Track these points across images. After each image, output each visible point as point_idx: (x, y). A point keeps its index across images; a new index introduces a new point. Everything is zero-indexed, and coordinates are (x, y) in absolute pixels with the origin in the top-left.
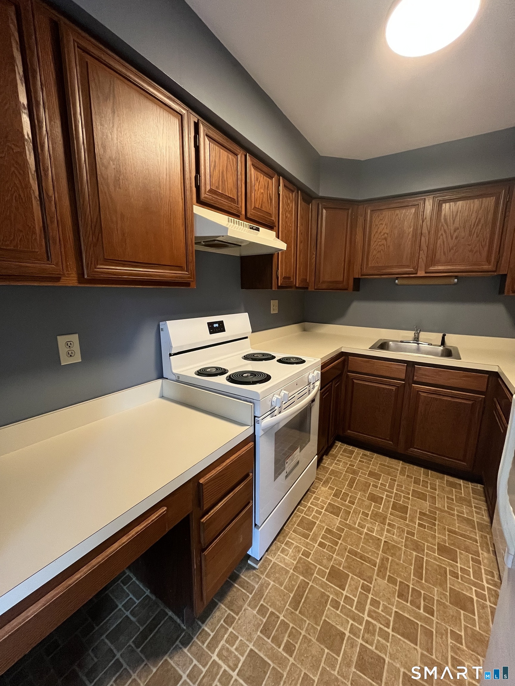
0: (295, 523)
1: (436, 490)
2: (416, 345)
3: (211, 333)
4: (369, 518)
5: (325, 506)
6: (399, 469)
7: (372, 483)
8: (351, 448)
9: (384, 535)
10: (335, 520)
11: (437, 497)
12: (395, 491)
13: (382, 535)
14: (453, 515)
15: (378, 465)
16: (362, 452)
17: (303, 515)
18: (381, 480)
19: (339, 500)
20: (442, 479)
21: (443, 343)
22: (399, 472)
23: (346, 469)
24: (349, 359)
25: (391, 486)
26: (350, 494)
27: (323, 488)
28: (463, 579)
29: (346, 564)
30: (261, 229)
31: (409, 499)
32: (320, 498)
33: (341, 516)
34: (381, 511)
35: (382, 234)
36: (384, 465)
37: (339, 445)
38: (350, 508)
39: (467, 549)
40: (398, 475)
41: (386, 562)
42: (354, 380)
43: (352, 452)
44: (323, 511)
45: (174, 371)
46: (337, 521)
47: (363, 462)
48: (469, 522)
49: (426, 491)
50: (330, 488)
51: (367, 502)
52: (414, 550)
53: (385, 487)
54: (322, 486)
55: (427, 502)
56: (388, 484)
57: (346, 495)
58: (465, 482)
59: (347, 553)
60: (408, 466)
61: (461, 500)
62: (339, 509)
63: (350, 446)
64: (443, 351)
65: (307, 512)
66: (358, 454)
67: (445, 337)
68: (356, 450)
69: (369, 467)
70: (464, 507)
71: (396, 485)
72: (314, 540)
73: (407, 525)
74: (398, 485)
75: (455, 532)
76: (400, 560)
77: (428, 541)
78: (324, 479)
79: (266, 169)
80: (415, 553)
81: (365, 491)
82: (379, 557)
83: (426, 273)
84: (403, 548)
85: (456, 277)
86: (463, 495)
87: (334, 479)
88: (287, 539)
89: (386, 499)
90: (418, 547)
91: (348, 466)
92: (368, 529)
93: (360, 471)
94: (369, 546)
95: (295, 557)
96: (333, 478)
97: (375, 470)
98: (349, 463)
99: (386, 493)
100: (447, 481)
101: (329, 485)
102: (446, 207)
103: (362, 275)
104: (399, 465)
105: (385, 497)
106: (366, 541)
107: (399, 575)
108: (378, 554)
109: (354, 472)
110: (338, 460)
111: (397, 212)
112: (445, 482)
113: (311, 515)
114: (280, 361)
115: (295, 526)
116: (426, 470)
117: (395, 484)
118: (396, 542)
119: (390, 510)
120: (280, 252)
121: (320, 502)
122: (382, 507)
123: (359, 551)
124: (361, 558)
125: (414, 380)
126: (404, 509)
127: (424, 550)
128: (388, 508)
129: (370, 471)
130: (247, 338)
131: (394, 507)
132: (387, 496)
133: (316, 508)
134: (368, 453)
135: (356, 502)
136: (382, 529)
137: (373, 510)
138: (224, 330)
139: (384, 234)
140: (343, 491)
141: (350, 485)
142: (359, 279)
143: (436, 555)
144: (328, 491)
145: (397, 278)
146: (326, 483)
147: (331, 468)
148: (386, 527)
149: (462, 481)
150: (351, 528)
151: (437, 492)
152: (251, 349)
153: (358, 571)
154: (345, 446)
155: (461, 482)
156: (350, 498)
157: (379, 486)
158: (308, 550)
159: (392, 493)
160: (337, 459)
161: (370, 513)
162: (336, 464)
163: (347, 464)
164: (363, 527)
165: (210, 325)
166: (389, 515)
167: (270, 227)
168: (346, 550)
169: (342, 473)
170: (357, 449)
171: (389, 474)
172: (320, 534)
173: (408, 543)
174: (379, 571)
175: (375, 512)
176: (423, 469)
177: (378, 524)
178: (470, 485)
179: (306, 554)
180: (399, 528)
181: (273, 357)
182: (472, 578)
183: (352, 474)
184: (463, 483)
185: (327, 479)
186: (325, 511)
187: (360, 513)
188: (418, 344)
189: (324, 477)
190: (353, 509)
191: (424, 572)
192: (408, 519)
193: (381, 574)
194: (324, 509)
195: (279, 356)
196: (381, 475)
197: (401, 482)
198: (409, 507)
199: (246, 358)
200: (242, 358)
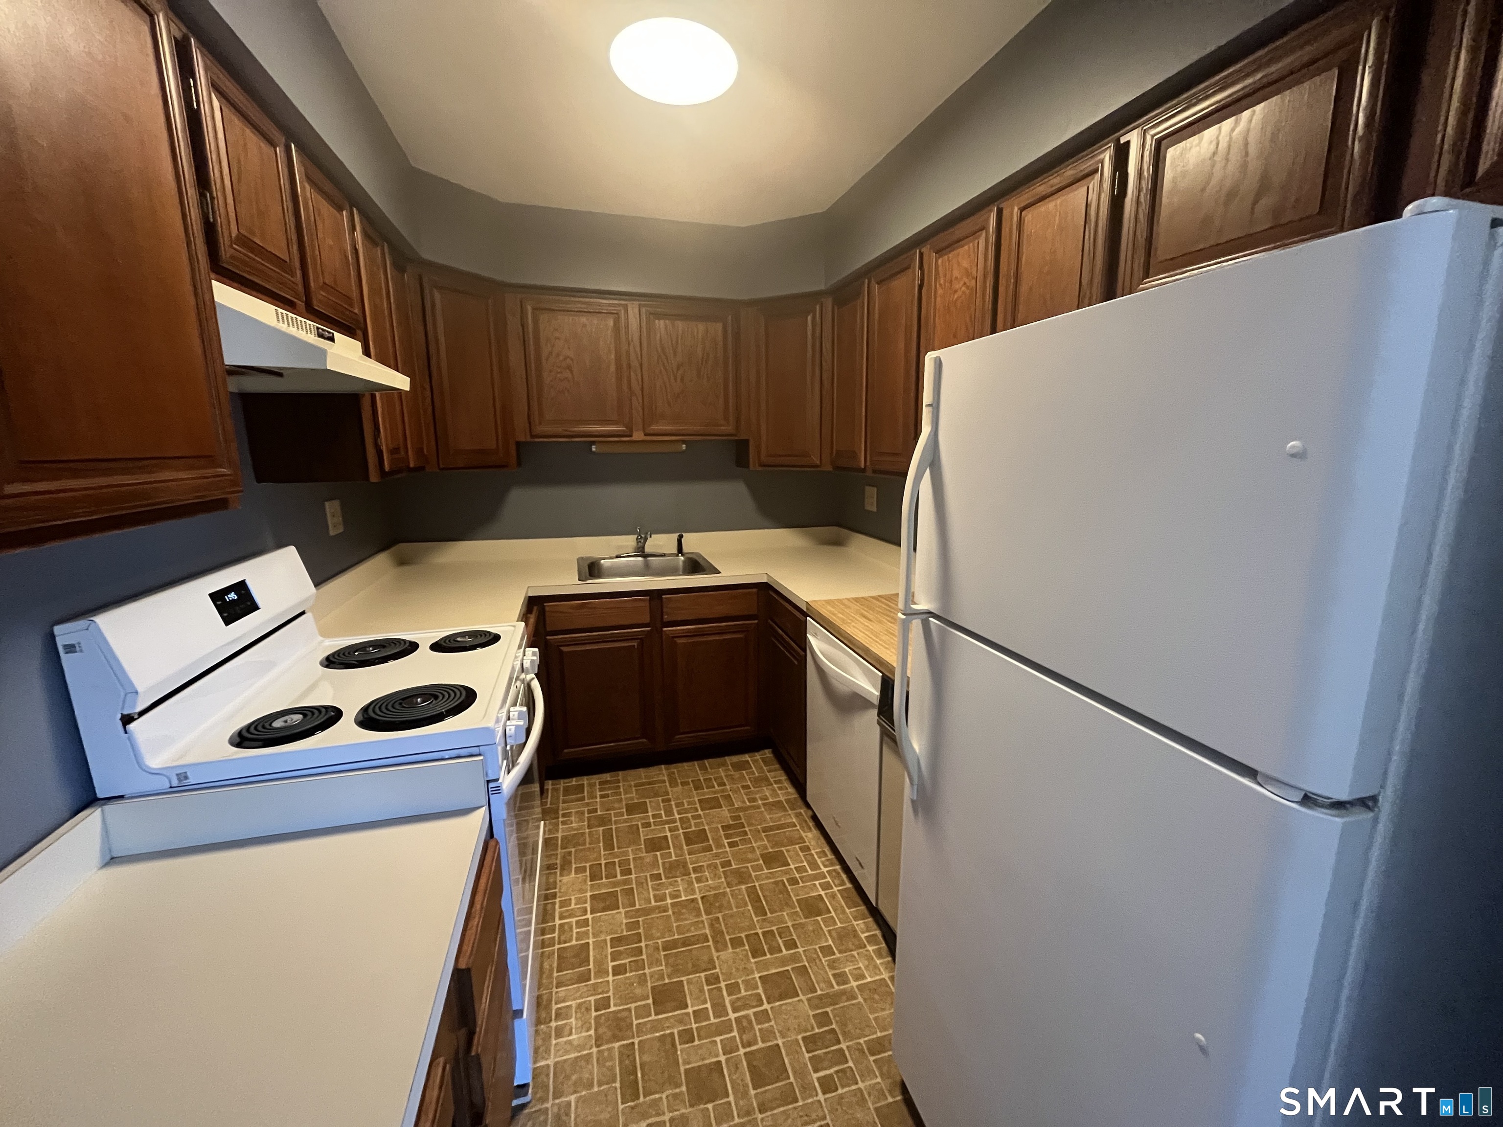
0: (551, 970)
1: (725, 785)
2: (640, 559)
3: (227, 622)
4: (664, 880)
5: (588, 906)
6: (666, 778)
7: (640, 824)
8: (574, 782)
9: (697, 891)
10: (619, 915)
11: (730, 793)
12: (677, 816)
13: (693, 892)
14: (758, 807)
15: (634, 789)
16: (596, 779)
17: (557, 946)
18: (649, 809)
19: (604, 880)
20: (724, 764)
21: (680, 550)
22: (667, 784)
23: (586, 823)
24: (547, 609)
25: (669, 812)
26: (616, 860)
27: (565, 879)
28: (804, 879)
29: (669, 970)
30: (337, 335)
31: (699, 817)
32: (570, 899)
33: (622, 904)
34: (674, 858)
35: (561, 358)
36: (643, 784)
38: (627, 882)
39: (792, 842)
40: (669, 789)
41: (717, 925)
42: (562, 648)
43: (580, 789)
44: (589, 916)
45: (154, 762)
47: (607, 796)
48: (778, 805)
49: (715, 793)
50: (579, 870)
51: (648, 858)
52: (741, 883)
53: (661, 817)
54: (561, 875)
55: (724, 808)
56: (663, 812)
57: (610, 865)
58: (751, 754)
59: (662, 953)
60: (675, 769)
61: (758, 781)
62: (614, 894)
63: (570, 780)
65: (563, 938)
66: (591, 785)
68: (585, 780)
69: (621, 800)
70: (765, 788)
71: (674, 807)
72: (601, 972)
73: (717, 855)
74: (677, 805)
75: (770, 829)
76: (732, 909)
77: (750, 861)
78: (558, 862)
79: (328, 187)
80: (743, 887)
81: (636, 841)
82: (706, 924)
83: (646, 435)
84: (728, 890)
86: (757, 775)
87: (576, 851)
88: (554, 1007)
89: (671, 835)
90: (742, 877)
91: (586, 815)
92: (673, 897)
93: (610, 814)
94: (686, 919)
95: (588, 1025)
96: (573, 850)
97: (632, 799)
98: (586, 809)
99: (667, 826)
100: (732, 765)
101: (574, 866)
102: (660, 324)
103: (532, 436)
104: (661, 773)
105: (669, 834)
106: (678, 915)
107: (741, 930)
108: (703, 922)
109: (603, 821)
110: (564, 815)
111: (584, 319)
112: (730, 767)
113: (572, 936)
114: (437, 647)
116: (701, 762)
117: (671, 805)
118: (715, 888)
119: (685, 848)
121: (576, 904)
122: (672, 850)
123: (676, 937)
124: (684, 944)
125: (665, 620)
126: (701, 836)
127: (750, 875)
128: (681, 849)
129: (626, 805)
130: (303, 613)
131: (689, 841)
132: (671, 830)
133: (574, 920)
134: (607, 776)
135: (632, 866)
136: (690, 883)
137: (663, 863)
138: (254, 607)
139: (565, 359)
140: (603, 862)
141: (609, 846)
143: (766, 871)
144: (578, 878)
145: (593, 443)
146: (566, 865)
147: (560, 835)
148: (693, 876)
149: (747, 756)
150: (645, 912)
151: (728, 787)
152: (321, 638)
153: (690, 965)
154: (562, 784)
155: (747, 757)
156: (620, 867)
157: (652, 821)
158: (601, 996)
159: (675, 822)
160: (561, 813)
161: (661, 871)
162: (563, 823)
163: (583, 813)
164: (662, 898)
165: (217, 597)
166: (688, 857)
167: (350, 332)
168: (658, 949)
169: (583, 834)
170: (585, 778)
171: (656, 795)
172: (606, 956)
173: (729, 879)
174: (716, 942)
175: (667, 865)
176: (696, 763)
177: (682, 880)
178: (758, 756)
179: (603, 1004)
180: (709, 866)
181: (413, 647)
182: (810, 872)
183: (600, 826)
184: (750, 757)
185: (564, 857)
186: (591, 913)
187: (646, 880)
188: (645, 556)
190: (634, 882)
191: (764, 903)
192: (713, 847)
193: (719, 945)
194: (589, 912)
195: (425, 637)
196: (646, 802)
197: (678, 798)
198: (706, 828)
199: (335, 661)
200: (324, 666)
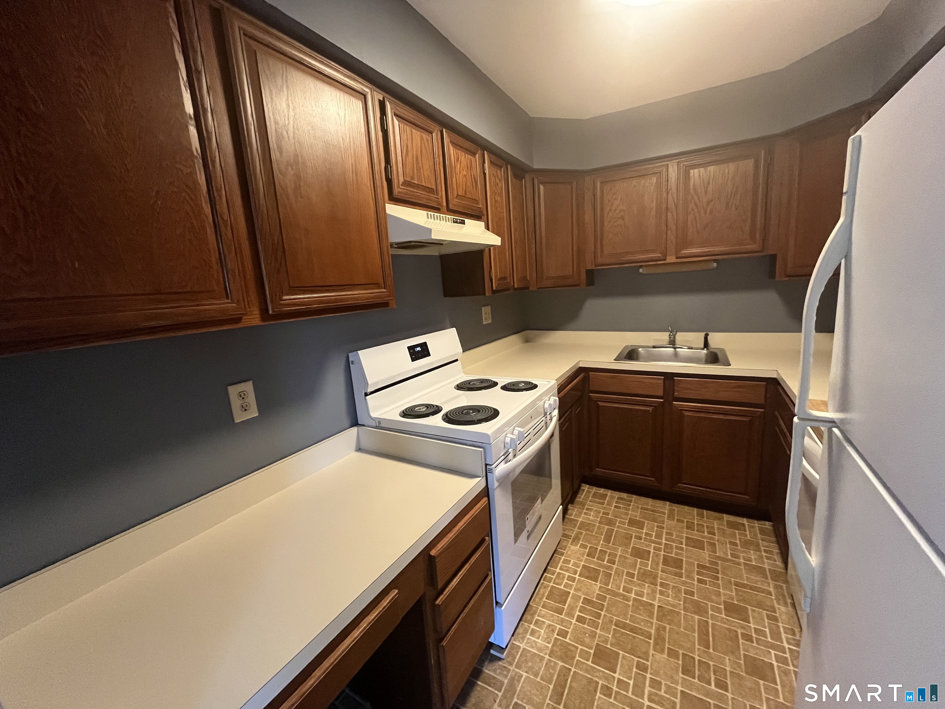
0: (543, 595)
1: (714, 534)
2: (672, 349)
3: (413, 360)
4: (635, 580)
5: (579, 570)
6: (666, 512)
7: (634, 534)
8: (602, 491)
9: (657, 599)
10: (595, 586)
11: (717, 543)
12: (664, 541)
13: (654, 599)
14: (739, 564)
15: (640, 510)
16: (617, 494)
17: (552, 584)
18: (645, 528)
19: (595, 560)
20: (721, 519)
21: (706, 345)
22: (666, 516)
23: (599, 519)
24: (591, 376)
25: (659, 536)
26: (609, 551)
27: (573, 547)
28: (760, 642)
29: (614, 641)
30: (466, 220)
31: (682, 549)
32: (570, 561)
33: (601, 580)
34: (649, 569)
35: (617, 212)
36: (647, 509)
37: (586, 489)
38: (610, 568)
39: (760, 605)
40: (666, 520)
41: (663, 632)
42: (599, 403)
43: (604, 496)
44: (577, 576)
45: (373, 415)
46: (596, 587)
47: (620, 508)
48: (760, 571)
49: (703, 537)
50: (583, 546)
51: (631, 560)
52: (695, 613)
53: (652, 537)
54: (571, 544)
55: (706, 551)
56: (654, 534)
57: (603, 552)
58: (750, 520)
59: (613, 627)
60: (676, 508)
61: (746, 544)
62: (598, 572)
63: (600, 489)
64: (707, 355)
65: (557, 581)
66: (612, 497)
67: (709, 337)
68: (609, 493)
69: (628, 514)
70: (752, 552)
71: (664, 534)
72: (570, 614)
73: (684, 583)
74: (667, 534)
75: (744, 586)
76: (680, 628)
77: (711, 600)
78: (573, 535)
79: (468, 144)
80: (697, 617)
81: (627, 545)
82: (654, 626)
83: (677, 258)
84: (682, 612)
85: (715, 261)
86: (749, 537)
87: (586, 533)
88: (536, 617)
89: (654, 552)
90: (699, 609)
91: (601, 515)
92: (636, 594)
93: (617, 520)
94: (640, 614)
95: (549, 639)
96: (584, 532)
97: (636, 517)
98: (602, 511)
99: (653, 545)
100: (728, 521)
101: (581, 542)
102: (695, 173)
103: (596, 266)
104: (665, 507)
105: (652, 551)
106: (636, 609)
107: (681, 647)
108: (652, 623)
109: (610, 523)
110: (587, 509)
111: (634, 182)
112: (725, 523)
113: (562, 583)
114: (504, 388)
115: (544, 599)
116: (700, 510)
117: (662, 532)
118: (673, 606)
119: (661, 565)
120: (492, 248)
121: (572, 566)
122: (650, 562)
123: (628, 622)
124: (631, 630)
125: (675, 396)
126: (678, 563)
127: (707, 612)
128: (657, 564)
129: (630, 519)
130: (457, 360)
131: (666, 561)
132: (655, 548)
133: (567, 574)
134: (624, 495)
135: (617, 560)
136: (654, 592)
137: (640, 568)
138: (429, 355)
139: (620, 211)
140: (599, 548)
141: (607, 540)
142: (592, 271)
143: (723, 616)
144: (581, 550)
145: (641, 267)
146: (576, 539)
147: (580, 520)
148: (659, 588)
149: (745, 519)
150: (615, 594)
151: (716, 537)
152: (463, 374)
153: (629, 646)
154: (594, 489)
155: (745, 521)
156: (609, 556)
157: (643, 536)
158: (564, 628)
159: (661, 545)
160: (586, 507)
161: (636, 573)
162: (586, 514)
163: (599, 512)
164: (629, 591)
165: (411, 349)
166: (660, 573)
167: (477, 217)
168: (612, 622)
169: (594, 525)
170: (610, 491)
171: (654, 520)
172: (577, 606)
173: (686, 605)
174: (656, 644)
175: (642, 571)
176: (695, 509)
177: (649, 586)
178: (756, 524)
179: (562, 633)
180: (674, 587)
181: (495, 384)
182: (769, 640)
183: (606, 525)
184: (747, 522)
185: (577, 534)
186: (579, 576)
187: (623, 574)
188: (675, 348)
189: (573, 533)
190: (614, 570)
191: (711, 639)
192: (684, 575)
193: (658, 647)
194: (578, 574)
195: (503, 381)
196: (644, 522)
197: (669, 529)
198: (684, 559)
199: (460, 387)
200: (455, 388)
